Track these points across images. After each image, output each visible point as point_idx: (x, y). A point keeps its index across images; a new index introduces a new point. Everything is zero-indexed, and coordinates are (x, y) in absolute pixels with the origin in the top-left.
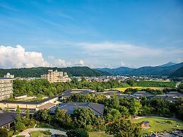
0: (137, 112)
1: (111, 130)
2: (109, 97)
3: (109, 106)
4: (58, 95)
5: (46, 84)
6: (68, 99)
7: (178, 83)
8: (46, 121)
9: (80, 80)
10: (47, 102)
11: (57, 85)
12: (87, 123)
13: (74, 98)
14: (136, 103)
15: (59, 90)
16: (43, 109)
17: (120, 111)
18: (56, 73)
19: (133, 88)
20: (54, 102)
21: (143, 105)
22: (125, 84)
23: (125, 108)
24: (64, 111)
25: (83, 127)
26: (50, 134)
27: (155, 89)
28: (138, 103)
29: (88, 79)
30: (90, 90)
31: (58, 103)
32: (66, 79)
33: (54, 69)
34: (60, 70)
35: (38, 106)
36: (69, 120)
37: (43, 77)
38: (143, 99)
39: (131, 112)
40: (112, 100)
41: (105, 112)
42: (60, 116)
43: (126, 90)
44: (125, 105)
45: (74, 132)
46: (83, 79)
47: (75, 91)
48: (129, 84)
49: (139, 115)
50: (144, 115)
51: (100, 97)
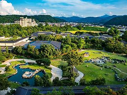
0: (82, 47)
1: (65, 58)
2: (64, 37)
3: (64, 43)
4: (28, 36)
5: (19, 28)
6: (36, 39)
7: (109, 29)
8: (21, 54)
9: (44, 25)
10: (21, 41)
11: (27, 28)
12: (50, 55)
13: (40, 38)
14: (82, 41)
15: (29, 32)
16: (18, 46)
17: (72, 46)
18: (27, 20)
19: (81, 31)
20: (26, 41)
21: (86, 43)
22: (76, 29)
23: (75, 44)
24: (33, 47)
25: (47, 57)
26: (25, 62)
27: (94, 32)
28: (83, 41)
29: (50, 24)
30: (51, 32)
31: (29, 41)
32: (34, 24)
33: (25, 17)
34: (29, 17)
35: (14, 44)
36: (38, 53)
37: (16, 23)
38: (86, 39)
39: (79, 47)
40: (67, 39)
41: (62, 47)
42: (30, 50)
43: (76, 33)
44: (75, 42)
45: (41, 61)
46: (47, 25)
47: (41, 33)
48: (78, 28)
49: (83, 49)
50: (86, 49)
51: (58, 37)
